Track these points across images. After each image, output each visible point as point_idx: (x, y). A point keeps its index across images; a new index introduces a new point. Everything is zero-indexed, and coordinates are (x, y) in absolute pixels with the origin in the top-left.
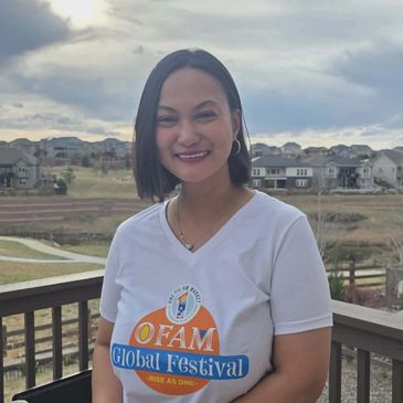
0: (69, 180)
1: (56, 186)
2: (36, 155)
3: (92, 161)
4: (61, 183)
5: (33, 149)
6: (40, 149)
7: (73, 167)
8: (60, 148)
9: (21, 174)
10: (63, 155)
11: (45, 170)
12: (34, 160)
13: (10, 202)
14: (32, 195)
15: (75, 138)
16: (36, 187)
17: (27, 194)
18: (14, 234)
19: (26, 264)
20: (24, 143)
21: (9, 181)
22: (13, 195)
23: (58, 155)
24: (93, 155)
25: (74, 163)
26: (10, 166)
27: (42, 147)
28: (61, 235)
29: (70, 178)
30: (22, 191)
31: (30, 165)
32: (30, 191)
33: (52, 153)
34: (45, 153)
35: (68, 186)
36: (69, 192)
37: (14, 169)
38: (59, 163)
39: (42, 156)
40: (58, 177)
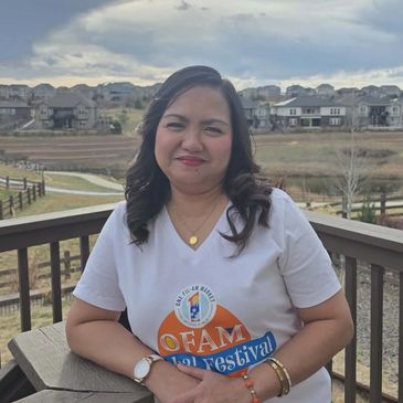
0: (124, 121)
1: (112, 126)
2: (94, 99)
3: (143, 104)
4: (116, 124)
5: (92, 94)
6: (97, 94)
7: (127, 110)
8: (115, 93)
9: (80, 116)
10: (118, 99)
11: (103, 112)
12: (92, 103)
13: (72, 141)
14: (91, 134)
15: (128, 83)
16: (95, 127)
17: (86, 134)
18: (76, 170)
19: (87, 196)
20: (83, 88)
21: (70, 122)
22: (74, 135)
23: (114, 99)
24: (145, 99)
25: (127, 106)
26: (71, 109)
27: (99, 92)
28: (117, 171)
29: (124, 119)
30: (83, 132)
31: (88, 108)
32: (90, 132)
33: (108, 97)
34: (102, 97)
35: (123, 126)
36: (123, 131)
37: (75, 112)
38: (114, 106)
39: (99, 100)
40: (115, 119)
